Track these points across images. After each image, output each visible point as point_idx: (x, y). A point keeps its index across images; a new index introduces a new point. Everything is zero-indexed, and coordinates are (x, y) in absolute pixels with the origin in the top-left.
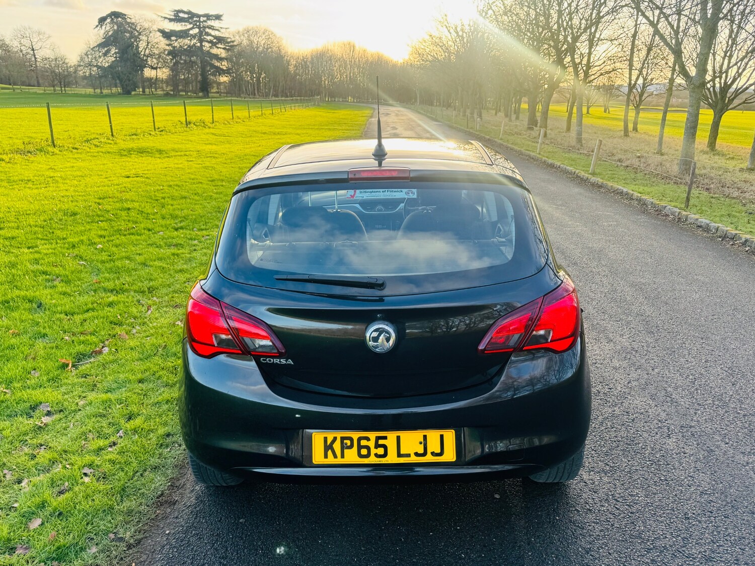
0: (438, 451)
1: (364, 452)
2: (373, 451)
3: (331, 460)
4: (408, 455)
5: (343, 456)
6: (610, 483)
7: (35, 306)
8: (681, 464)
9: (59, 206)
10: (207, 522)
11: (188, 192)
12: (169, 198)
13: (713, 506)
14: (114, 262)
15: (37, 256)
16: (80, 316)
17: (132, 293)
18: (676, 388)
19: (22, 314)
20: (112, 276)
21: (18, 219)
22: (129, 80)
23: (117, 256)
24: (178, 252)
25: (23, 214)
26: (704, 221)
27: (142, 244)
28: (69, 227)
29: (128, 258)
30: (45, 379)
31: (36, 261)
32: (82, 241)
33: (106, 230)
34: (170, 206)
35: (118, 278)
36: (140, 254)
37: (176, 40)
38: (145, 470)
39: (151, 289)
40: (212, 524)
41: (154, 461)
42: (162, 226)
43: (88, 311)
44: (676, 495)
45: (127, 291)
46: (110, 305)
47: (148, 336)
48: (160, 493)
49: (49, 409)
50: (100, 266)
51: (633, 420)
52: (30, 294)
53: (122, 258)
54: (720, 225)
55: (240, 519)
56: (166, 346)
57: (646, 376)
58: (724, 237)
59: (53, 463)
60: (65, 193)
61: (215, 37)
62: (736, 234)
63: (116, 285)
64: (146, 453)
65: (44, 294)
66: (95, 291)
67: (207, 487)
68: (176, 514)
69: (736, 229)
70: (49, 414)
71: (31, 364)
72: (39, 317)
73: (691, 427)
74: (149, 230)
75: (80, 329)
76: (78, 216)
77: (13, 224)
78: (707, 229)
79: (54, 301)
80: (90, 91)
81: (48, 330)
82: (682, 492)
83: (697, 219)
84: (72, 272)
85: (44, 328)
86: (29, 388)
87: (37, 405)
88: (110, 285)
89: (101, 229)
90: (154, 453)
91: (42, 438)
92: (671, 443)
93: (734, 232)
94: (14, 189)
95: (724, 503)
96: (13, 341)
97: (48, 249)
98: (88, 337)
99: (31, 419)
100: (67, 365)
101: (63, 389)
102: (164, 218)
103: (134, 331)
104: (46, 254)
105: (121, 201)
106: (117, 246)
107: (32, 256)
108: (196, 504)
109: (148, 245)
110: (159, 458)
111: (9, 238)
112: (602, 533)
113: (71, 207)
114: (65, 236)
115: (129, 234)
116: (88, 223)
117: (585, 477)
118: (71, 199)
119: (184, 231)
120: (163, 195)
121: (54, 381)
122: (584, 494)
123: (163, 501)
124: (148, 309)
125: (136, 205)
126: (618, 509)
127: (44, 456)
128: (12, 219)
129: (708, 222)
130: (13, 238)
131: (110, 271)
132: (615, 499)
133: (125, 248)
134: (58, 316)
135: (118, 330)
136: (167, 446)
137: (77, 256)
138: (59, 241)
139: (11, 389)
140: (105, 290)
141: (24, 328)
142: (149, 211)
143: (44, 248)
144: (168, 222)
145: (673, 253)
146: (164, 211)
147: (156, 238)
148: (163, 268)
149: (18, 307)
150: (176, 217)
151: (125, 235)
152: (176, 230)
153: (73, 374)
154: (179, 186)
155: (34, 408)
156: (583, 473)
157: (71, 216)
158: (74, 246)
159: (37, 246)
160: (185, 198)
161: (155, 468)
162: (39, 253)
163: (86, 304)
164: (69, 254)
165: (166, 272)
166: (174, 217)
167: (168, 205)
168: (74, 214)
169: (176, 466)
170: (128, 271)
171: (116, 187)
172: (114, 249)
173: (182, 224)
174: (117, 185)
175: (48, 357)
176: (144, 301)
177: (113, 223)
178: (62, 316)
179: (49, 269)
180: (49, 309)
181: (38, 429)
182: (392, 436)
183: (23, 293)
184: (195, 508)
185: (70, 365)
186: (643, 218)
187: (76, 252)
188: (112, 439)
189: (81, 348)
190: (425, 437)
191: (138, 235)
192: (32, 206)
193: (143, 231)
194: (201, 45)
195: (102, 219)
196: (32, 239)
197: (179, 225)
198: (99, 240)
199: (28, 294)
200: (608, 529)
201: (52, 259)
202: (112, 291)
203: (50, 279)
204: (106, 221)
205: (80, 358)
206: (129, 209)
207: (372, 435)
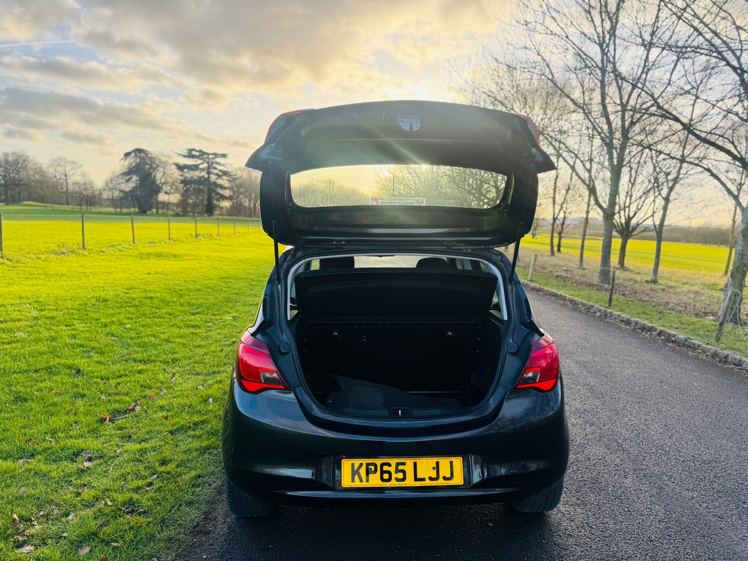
0: (448, 475)
1: (386, 476)
2: (394, 476)
3: (357, 484)
4: (423, 480)
5: (367, 481)
6: (582, 513)
7: (74, 372)
8: (639, 498)
9: (92, 294)
10: (239, 548)
11: (202, 286)
12: (185, 290)
13: (671, 531)
14: (142, 338)
15: (74, 332)
16: (114, 381)
17: (158, 363)
18: (625, 440)
19: (64, 379)
20: (140, 349)
21: (57, 303)
22: (146, 202)
23: (143, 334)
24: (196, 331)
25: (61, 299)
26: (625, 316)
27: (164, 325)
28: (101, 311)
29: (153, 336)
30: (86, 430)
31: (74, 337)
32: (113, 322)
33: (133, 313)
34: (186, 296)
35: (146, 352)
36: (163, 333)
37: (188, 172)
38: (181, 505)
39: (174, 360)
40: (244, 549)
41: (188, 497)
42: (181, 311)
43: (120, 376)
44: (639, 523)
45: (153, 361)
46: (140, 372)
47: (174, 398)
48: (195, 523)
49: (90, 456)
50: (130, 341)
51: (594, 464)
52: (70, 362)
53: (148, 336)
54: (638, 319)
55: (268, 545)
56: (191, 405)
57: (599, 431)
58: (643, 328)
59: (97, 499)
60: (96, 285)
61: (221, 171)
62: (652, 327)
63: (144, 357)
64: (180, 491)
65: (82, 362)
66: (126, 361)
67: (237, 519)
68: (211, 542)
69: (652, 323)
70: (90, 459)
71: (72, 418)
72: (78, 380)
73: (642, 470)
74: (170, 314)
75: (115, 391)
76: (109, 303)
77: (52, 307)
78: (628, 322)
79: (91, 368)
80: (112, 210)
81: (86, 391)
82: (643, 521)
83: (620, 316)
84: (106, 346)
85: (83, 389)
86: (72, 438)
87: (80, 452)
88: (139, 356)
89: (129, 312)
90: (187, 491)
91: (85, 479)
92: (628, 482)
93: (650, 325)
94: (51, 281)
95: (679, 529)
96: (56, 399)
97: (84, 327)
98: (123, 397)
99: (75, 463)
100: (105, 420)
101: (102, 439)
102: (182, 305)
103: (162, 393)
104: (82, 331)
105: (145, 291)
106: (143, 326)
107: (70, 332)
108: (228, 533)
109: (170, 326)
110: (192, 495)
111: (50, 318)
112: (583, 553)
113: (103, 295)
114: (98, 317)
115: (153, 317)
116: (118, 307)
117: (562, 509)
118: (101, 289)
119: (200, 315)
120: (181, 288)
121: (94, 432)
122: (563, 523)
123: (198, 530)
124: (173, 377)
125: (158, 295)
126: (593, 534)
127: (88, 494)
128: (51, 302)
129: (628, 317)
130: (53, 318)
131: (139, 345)
132: (590, 527)
133: (149, 328)
134: (95, 380)
135: (148, 392)
136: (198, 486)
137: (109, 333)
138: (93, 321)
139: (55, 438)
140: (135, 360)
141: (65, 389)
142: (170, 300)
143: (80, 326)
144: (186, 308)
145: (605, 340)
146: (182, 300)
147: (176, 321)
148: (184, 344)
149: (59, 373)
150: (193, 305)
151: (150, 318)
152: (193, 314)
153: (111, 427)
154: (193, 281)
155: (77, 454)
156: (560, 506)
157: (103, 302)
158: (106, 326)
159: (74, 325)
160: (199, 290)
161: (190, 504)
162: (75, 329)
163: (119, 371)
164: (102, 331)
165: (186, 347)
166: (189, 304)
167: (185, 295)
168: (106, 300)
169: (208, 502)
170: (154, 346)
171: (140, 281)
172: (141, 329)
173: (198, 310)
174: (140, 279)
175: (88, 413)
176: (169, 369)
177: (139, 309)
178: (99, 380)
179: (85, 343)
180: (87, 375)
181: (81, 471)
182: (409, 462)
183: (63, 361)
184: (228, 536)
185: (108, 420)
186: (576, 314)
187: (108, 330)
188: (149, 480)
189: (116, 406)
190: (437, 463)
191: (160, 318)
192: (68, 293)
193: (165, 315)
194: (209, 177)
195: (129, 305)
196: (69, 319)
197: (195, 311)
198: (127, 321)
199: (67, 362)
200: (587, 550)
201: (88, 335)
202: (141, 361)
203: (87, 350)
204: (133, 307)
205: (116, 414)
206: (152, 298)
207: (393, 461)
